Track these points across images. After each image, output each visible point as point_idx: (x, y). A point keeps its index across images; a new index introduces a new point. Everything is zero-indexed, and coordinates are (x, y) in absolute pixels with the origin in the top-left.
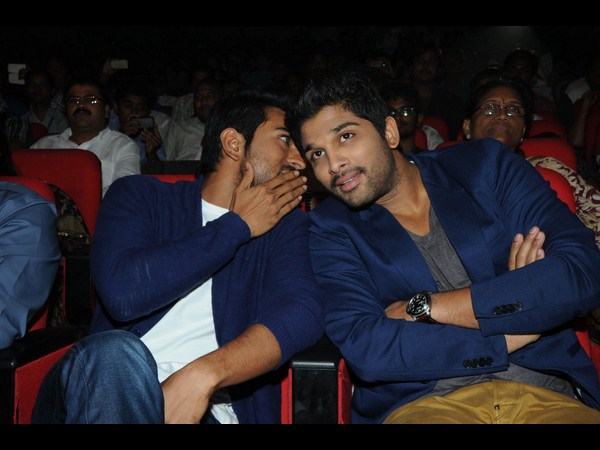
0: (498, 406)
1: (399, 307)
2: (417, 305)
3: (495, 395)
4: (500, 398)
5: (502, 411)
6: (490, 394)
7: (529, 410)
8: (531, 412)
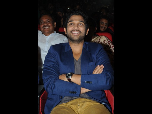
0: (79, 105)
1: (64, 75)
2: (69, 75)
3: (78, 102)
4: (80, 103)
5: (80, 106)
6: (77, 102)
7: (87, 105)
8: (88, 106)
